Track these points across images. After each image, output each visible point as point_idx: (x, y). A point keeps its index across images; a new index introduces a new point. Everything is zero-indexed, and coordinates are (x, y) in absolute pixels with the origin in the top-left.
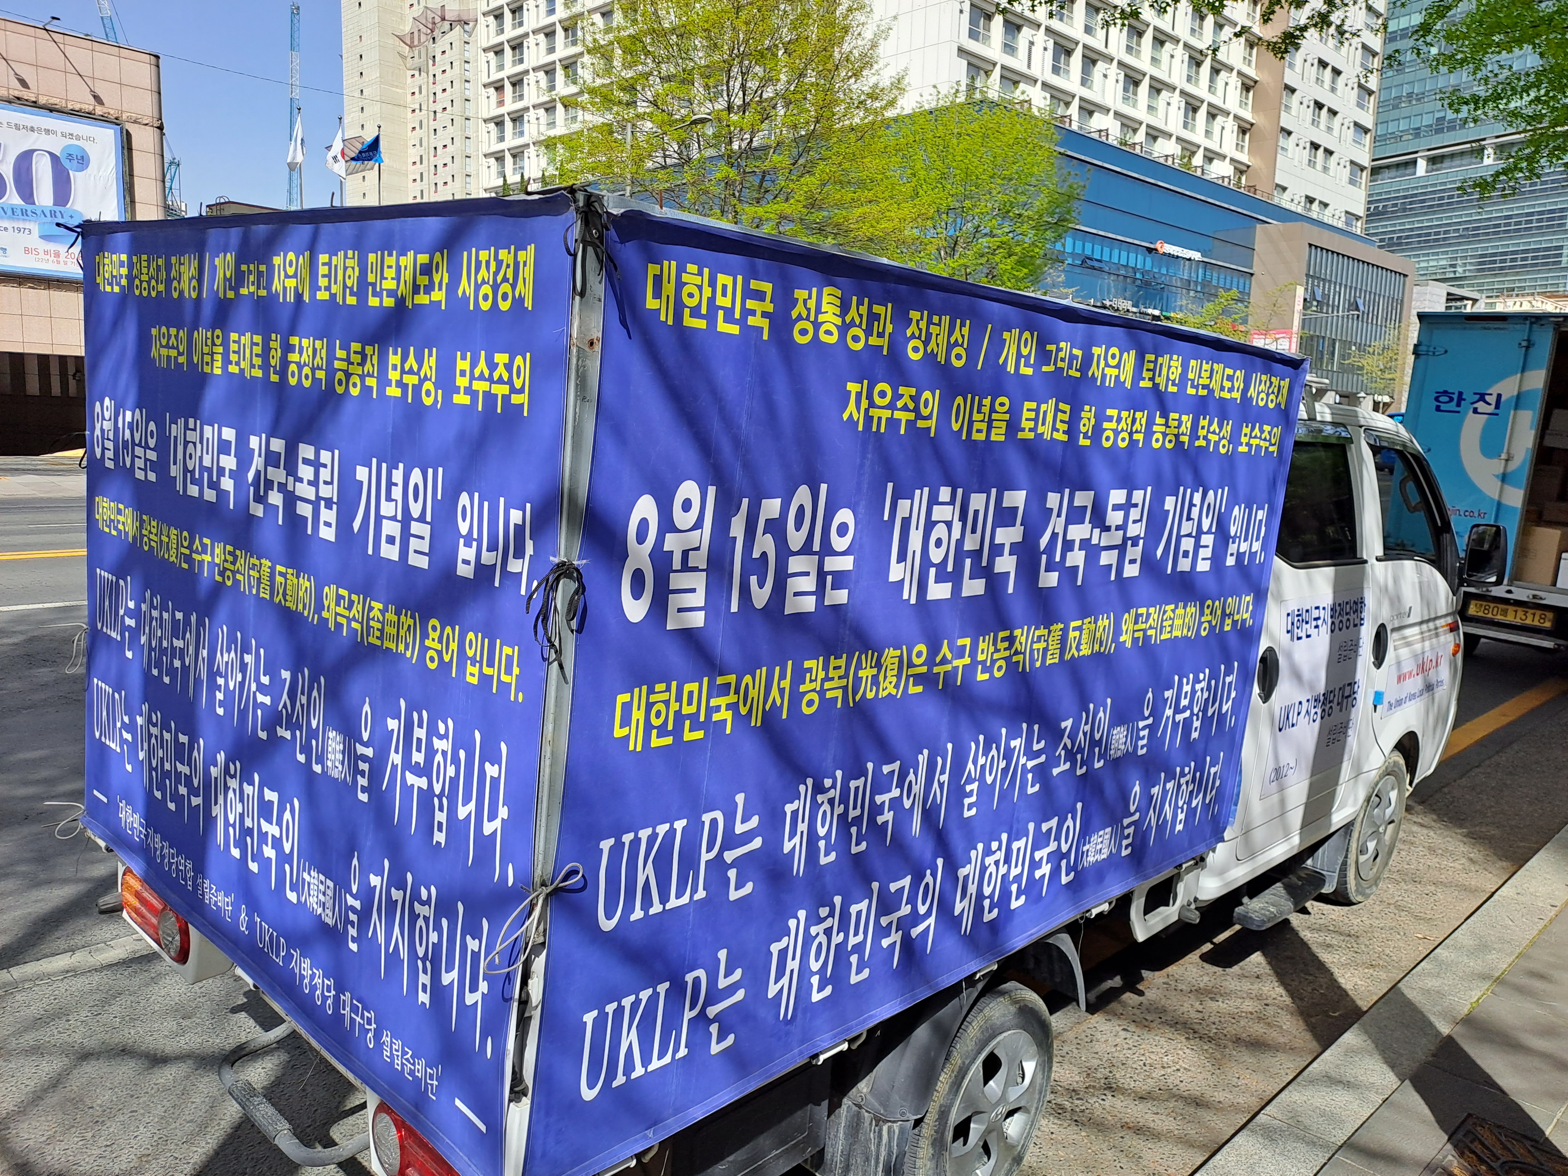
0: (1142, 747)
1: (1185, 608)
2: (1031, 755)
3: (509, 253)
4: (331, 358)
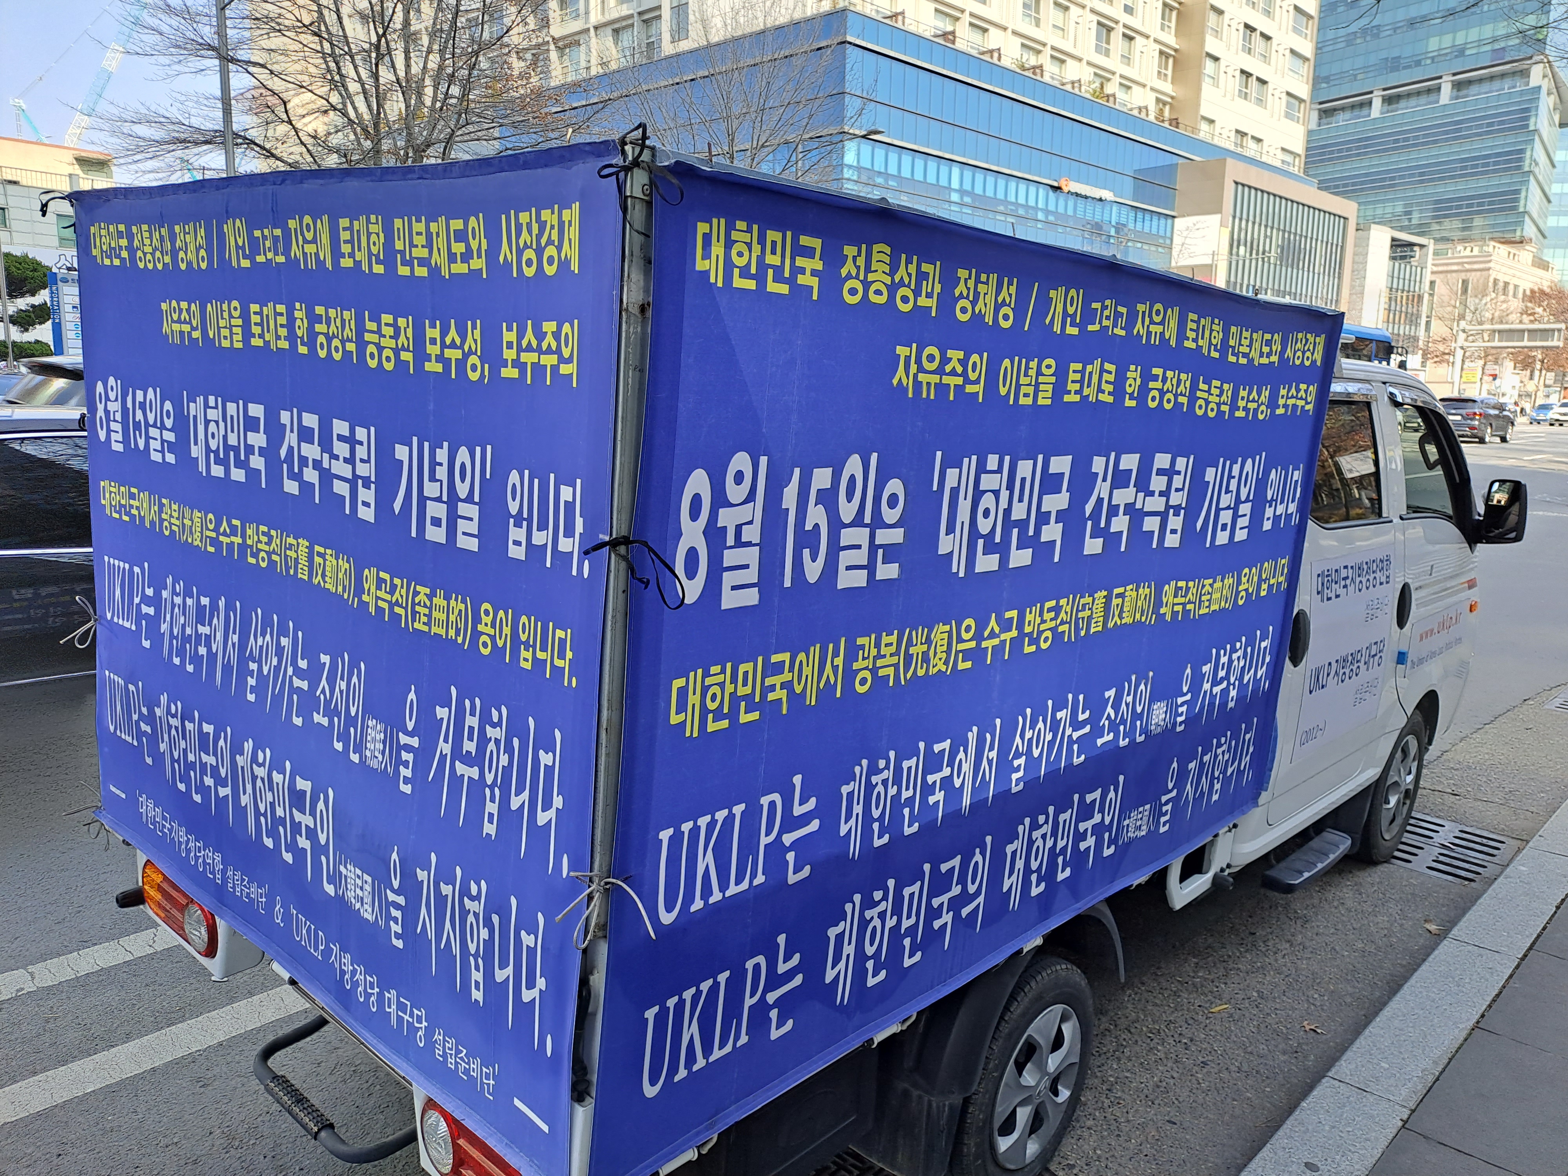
0: (1181, 723)
1: (1223, 581)
2: (1076, 725)
3: (553, 213)
4: (361, 330)
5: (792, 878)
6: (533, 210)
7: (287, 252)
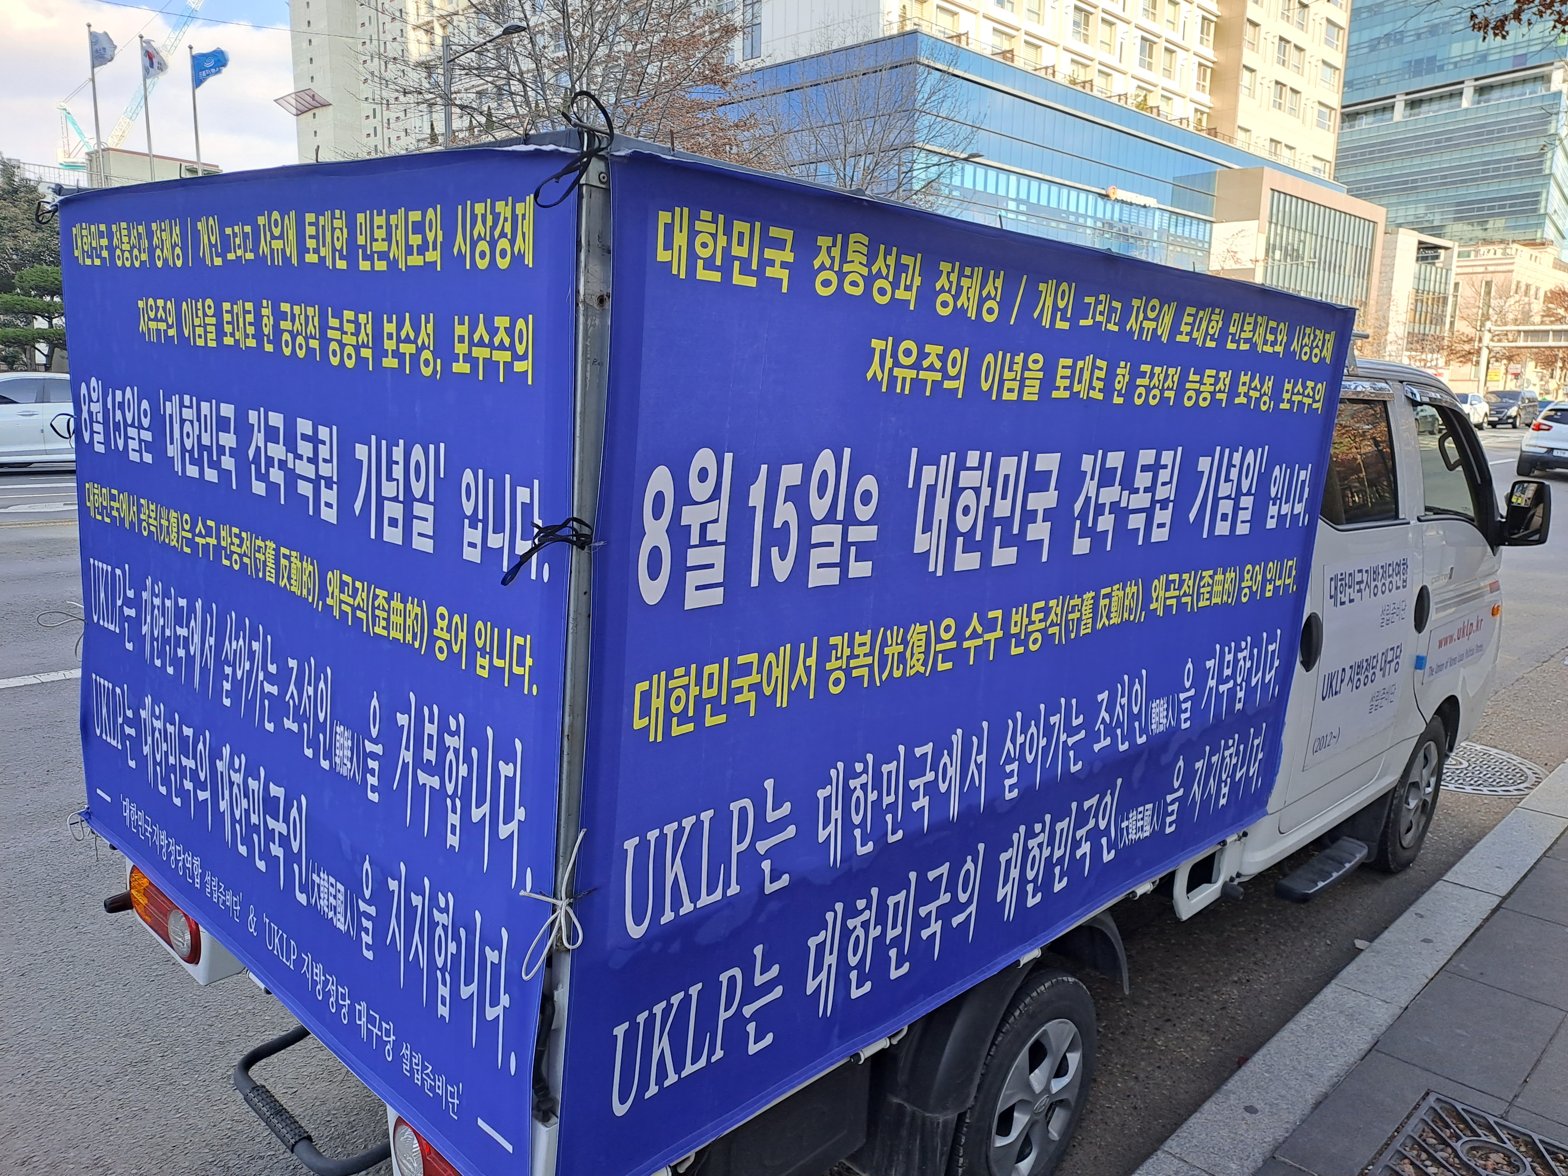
0: (1185, 720)
1: (1224, 573)
2: (1071, 731)
3: (507, 205)
4: (324, 327)
5: (769, 888)
6: (489, 201)
7: (255, 249)
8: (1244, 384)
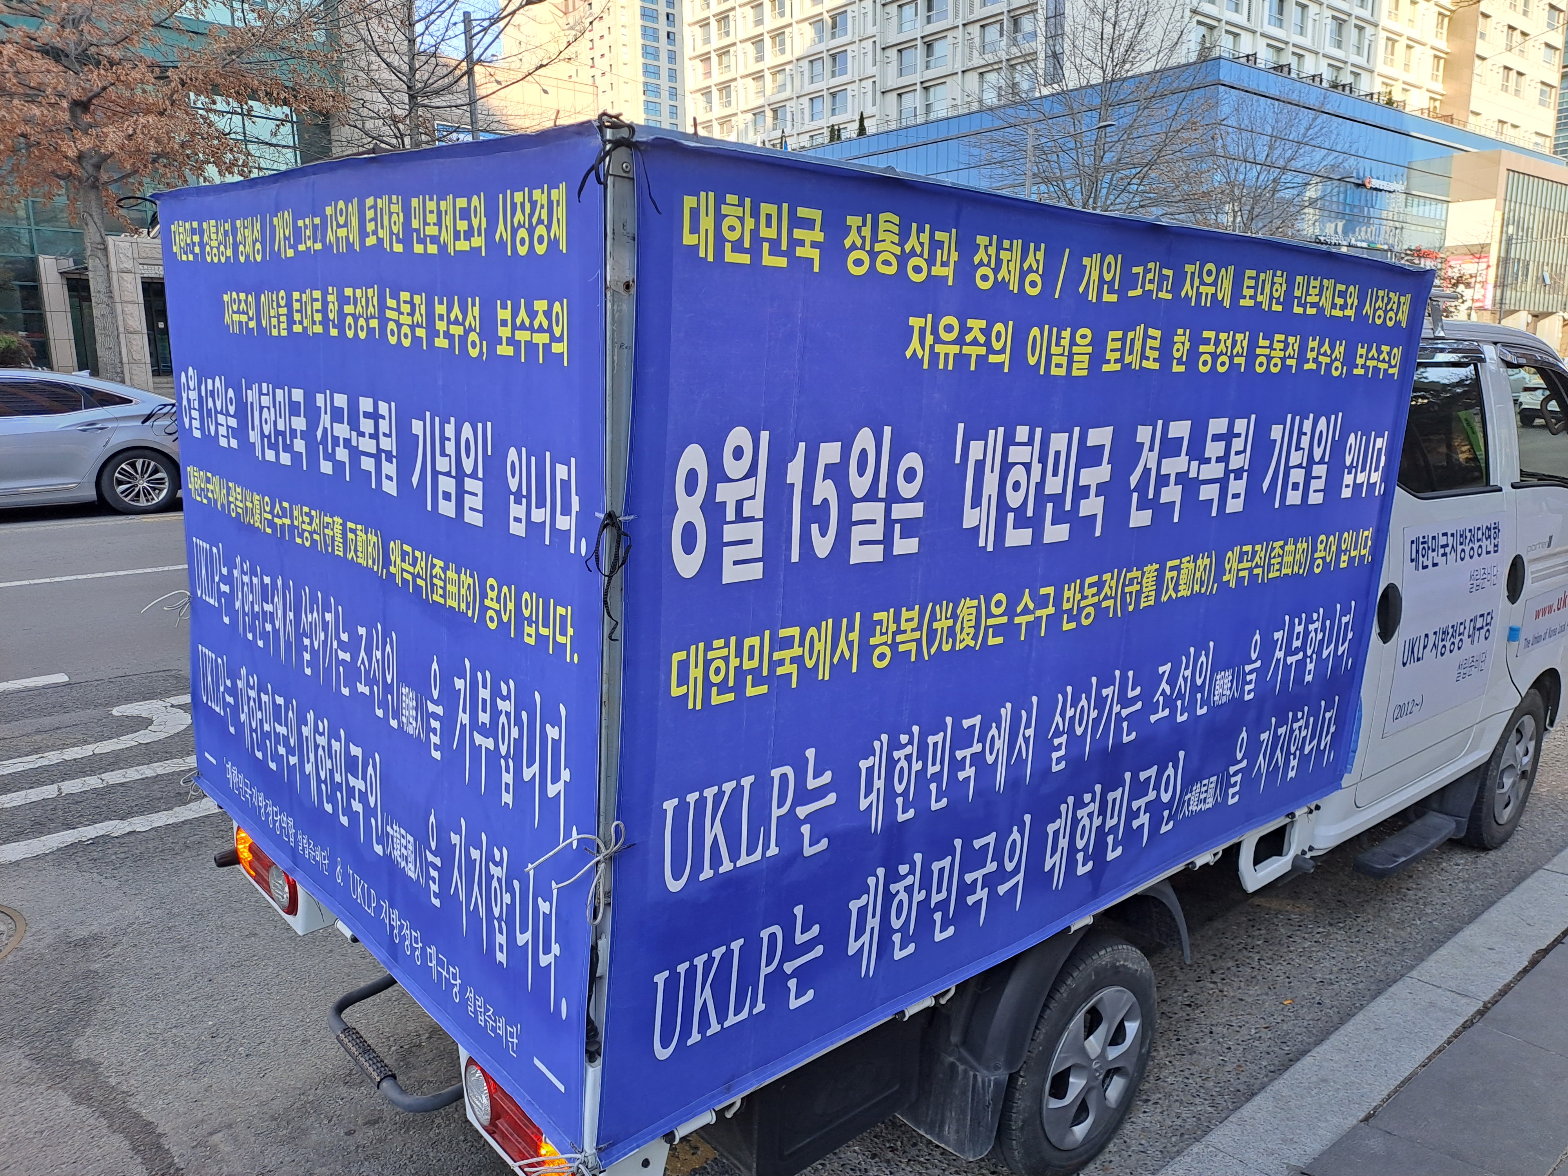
0: (1249, 692)
1: (1295, 544)
2: (1125, 702)
3: (543, 192)
4: (382, 307)
5: (808, 851)
6: (526, 189)
7: (323, 239)
8: (1312, 350)
